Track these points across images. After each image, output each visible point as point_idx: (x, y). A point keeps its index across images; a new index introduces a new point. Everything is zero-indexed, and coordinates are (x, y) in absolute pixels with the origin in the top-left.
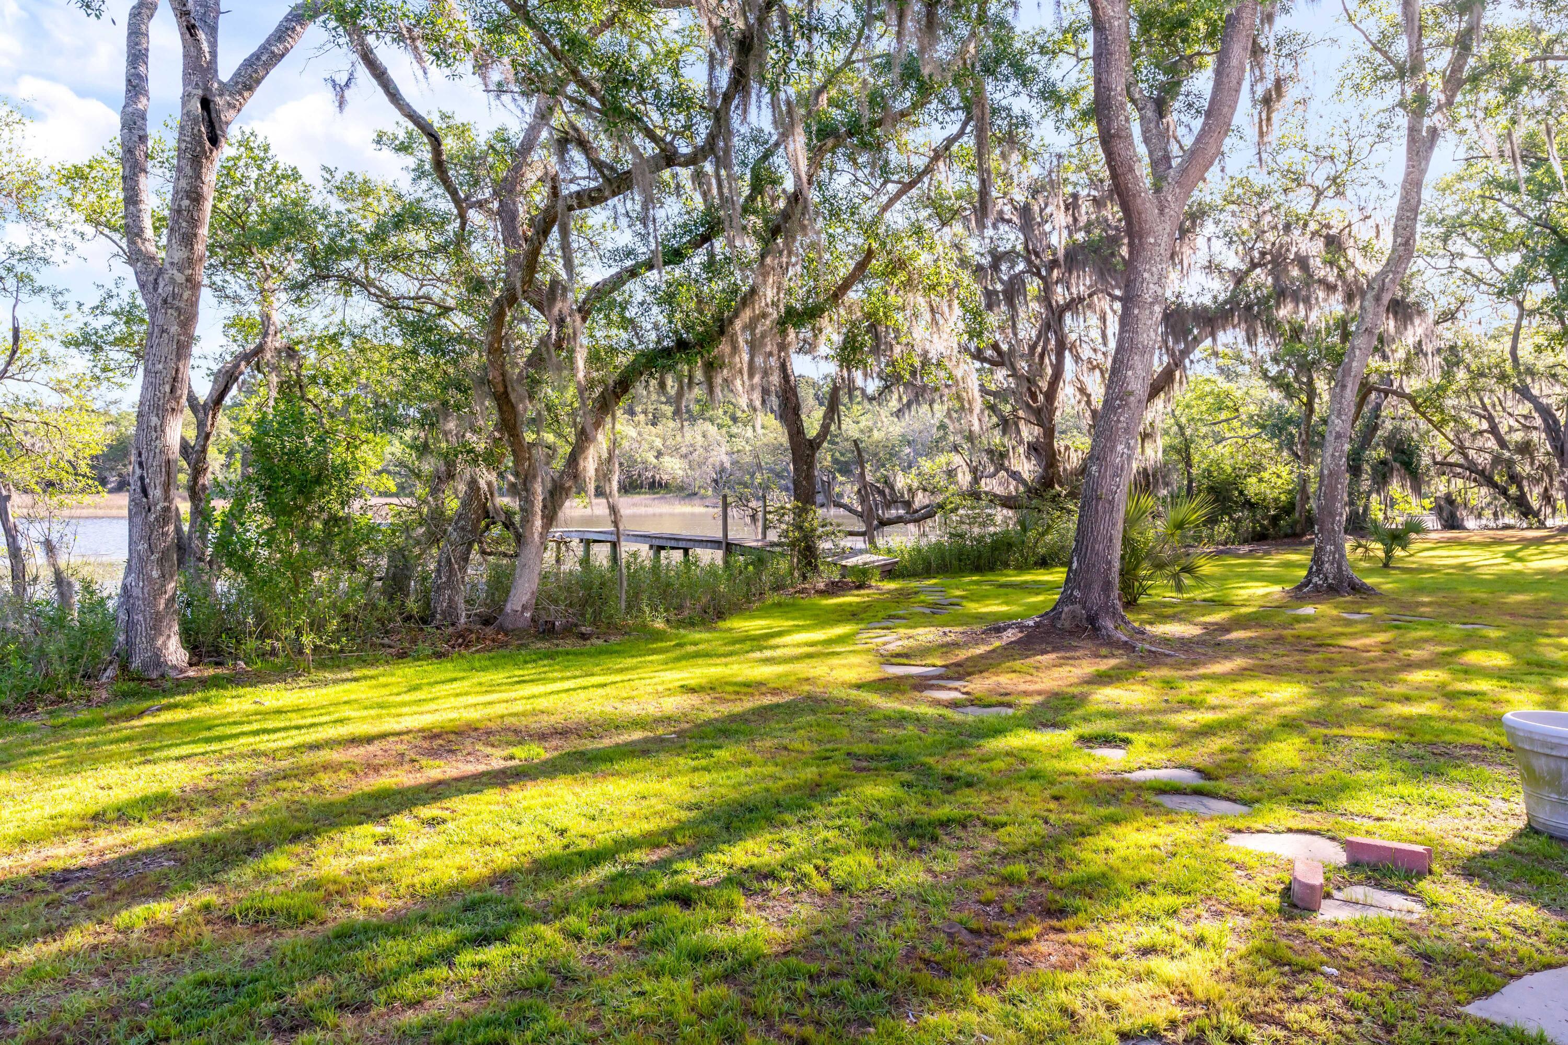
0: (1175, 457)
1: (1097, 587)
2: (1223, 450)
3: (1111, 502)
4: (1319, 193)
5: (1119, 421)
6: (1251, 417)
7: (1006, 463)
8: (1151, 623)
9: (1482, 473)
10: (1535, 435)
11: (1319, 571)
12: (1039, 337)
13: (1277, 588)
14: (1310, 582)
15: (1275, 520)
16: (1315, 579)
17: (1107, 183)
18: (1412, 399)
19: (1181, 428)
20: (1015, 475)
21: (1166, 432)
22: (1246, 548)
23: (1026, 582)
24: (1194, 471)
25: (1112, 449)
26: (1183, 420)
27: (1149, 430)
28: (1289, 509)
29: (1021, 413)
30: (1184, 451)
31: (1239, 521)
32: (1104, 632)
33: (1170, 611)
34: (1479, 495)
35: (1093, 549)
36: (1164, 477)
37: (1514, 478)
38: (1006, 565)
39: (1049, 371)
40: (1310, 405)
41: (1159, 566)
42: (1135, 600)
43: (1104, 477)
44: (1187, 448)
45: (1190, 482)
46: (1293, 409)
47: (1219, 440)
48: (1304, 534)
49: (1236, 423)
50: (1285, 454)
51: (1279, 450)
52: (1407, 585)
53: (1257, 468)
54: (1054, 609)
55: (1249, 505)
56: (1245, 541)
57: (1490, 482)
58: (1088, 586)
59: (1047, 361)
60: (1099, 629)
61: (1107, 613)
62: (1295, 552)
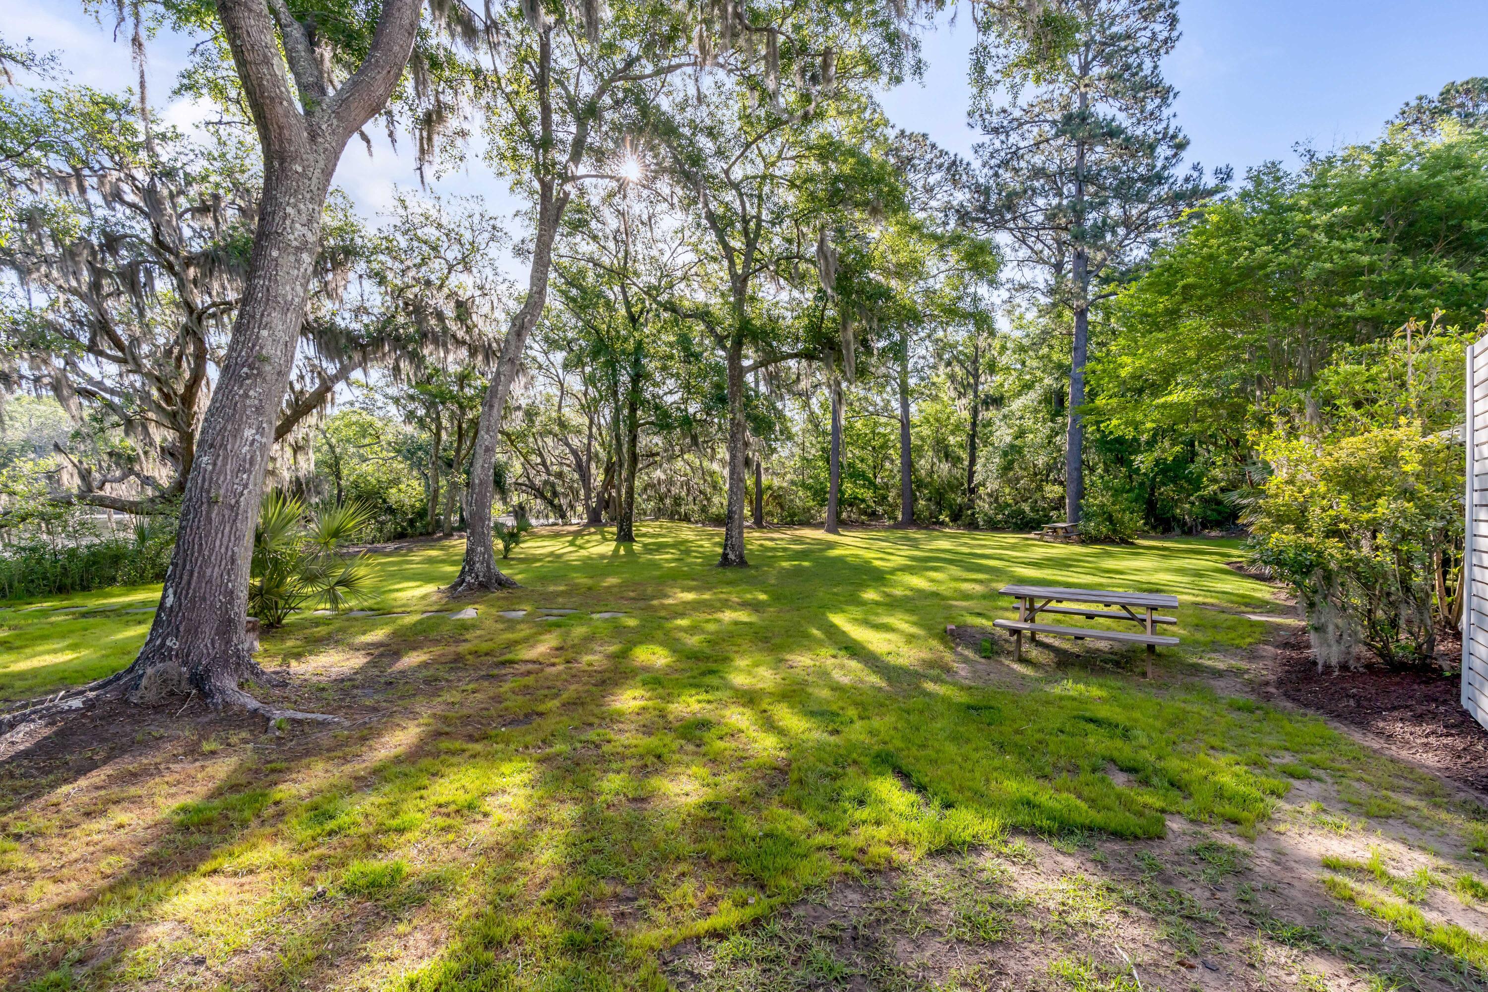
0: (327, 470)
1: (208, 631)
2: (367, 468)
3: (234, 508)
4: (451, 268)
5: (246, 396)
6: (389, 444)
7: (137, 468)
8: (298, 656)
9: (538, 490)
10: (566, 469)
11: (471, 570)
12: (176, 342)
13: (431, 588)
14: (463, 581)
15: (412, 522)
16: (468, 579)
17: (257, 195)
18: (508, 435)
19: (331, 446)
20: (147, 481)
21: (318, 450)
22: (391, 546)
23: (130, 605)
24: (343, 483)
25: (237, 433)
26: (334, 441)
27: (301, 443)
28: (421, 514)
29: (151, 415)
30: (334, 465)
31: (383, 523)
32: (218, 698)
33: (322, 630)
34: (538, 504)
35: (202, 575)
36: (316, 487)
37: (555, 494)
38: (112, 580)
39: (187, 375)
40: (438, 435)
41: (310, 578)
42: (279, 620)
43: (223, 471)
44: (337, 464)
45: (340, 491)
46: (425, 436)
47: (364, 460)
48: (434, 533)
49: (376, 448)
50: (415, 473)
51: (411, 469)
52: (530, 575)
53: (396, 482)
54: (131, 670)
55: (390, 510)
56: (388, 540)
57: (543, 497)
58: (194, 630)
59: (185, 365)
60: (209, 695)
61: (226, 665)
62: (432, 548)
